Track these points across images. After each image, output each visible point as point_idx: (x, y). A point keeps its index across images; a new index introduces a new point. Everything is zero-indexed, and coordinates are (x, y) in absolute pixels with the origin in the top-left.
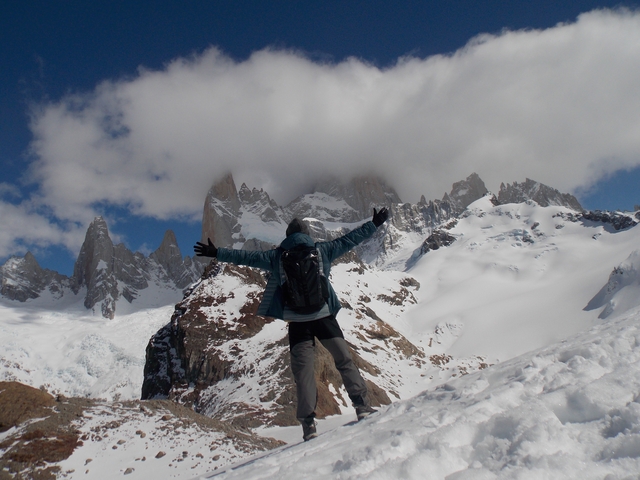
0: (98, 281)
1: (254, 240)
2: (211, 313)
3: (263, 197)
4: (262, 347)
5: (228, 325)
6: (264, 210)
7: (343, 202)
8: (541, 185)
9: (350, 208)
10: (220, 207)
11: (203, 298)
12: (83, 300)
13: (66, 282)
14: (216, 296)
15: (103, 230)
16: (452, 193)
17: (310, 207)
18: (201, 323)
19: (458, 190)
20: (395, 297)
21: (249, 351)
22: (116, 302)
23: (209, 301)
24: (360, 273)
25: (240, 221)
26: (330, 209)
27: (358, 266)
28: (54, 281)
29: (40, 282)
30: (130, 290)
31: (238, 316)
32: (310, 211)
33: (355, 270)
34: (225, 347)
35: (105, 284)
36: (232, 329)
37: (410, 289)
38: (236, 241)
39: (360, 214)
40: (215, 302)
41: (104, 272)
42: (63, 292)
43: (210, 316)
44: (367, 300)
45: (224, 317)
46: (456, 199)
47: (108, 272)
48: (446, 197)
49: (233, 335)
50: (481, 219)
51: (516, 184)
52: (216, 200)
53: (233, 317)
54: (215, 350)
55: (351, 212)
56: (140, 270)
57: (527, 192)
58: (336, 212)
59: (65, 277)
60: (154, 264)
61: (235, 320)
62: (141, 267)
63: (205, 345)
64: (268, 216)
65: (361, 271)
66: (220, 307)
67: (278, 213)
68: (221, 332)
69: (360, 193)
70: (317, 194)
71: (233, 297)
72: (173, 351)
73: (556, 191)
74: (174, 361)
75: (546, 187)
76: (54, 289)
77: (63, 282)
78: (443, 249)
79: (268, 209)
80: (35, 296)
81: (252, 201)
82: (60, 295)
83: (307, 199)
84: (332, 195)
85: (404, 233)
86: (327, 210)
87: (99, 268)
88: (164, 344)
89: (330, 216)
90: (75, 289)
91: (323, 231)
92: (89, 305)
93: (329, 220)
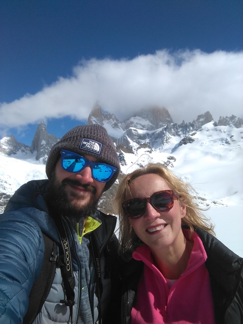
0: (41, 149)
3: (113, 117)
6: (113, 123)
7: (148, 121)
8: (239, 118)
9: (151, 124)
10: (95, 121)
12: (35, 156)
13: (28, 149)
16: (197, 120)
17: (133, 123)
19: (200, 119)
26: (142, 124)
28: (23, 148)
29: (17, 148)
32: (133, 125)
33: (148, 151)
35: (44, 150)
37: (171, 161)
39: (155, 127)
42: (27, 153)
46: (199, 122)
47: (46, 145)
48: (194, 122)
50: (207, 132)
51: (227, 117)
52: (93, 117)
55: (151, 126)
57: (232, 121)
58: (144, 125)
59: (28, 146)
64: (115, 126)
65: (150, 152)
67: (119, 125)
69: (156, 118)
70: (137, 117)
75: (241, 119)
76: (23, 151)
78: (189, 145)
79: (115, 123)
80: (15, 153)
81: (108, 119)
82: (25, 154)
83: (132, 119)
84: (144, 118)
85: (173, 137)
86: (140, 124)
87: (42, 143)
90: (32, 152)
91: (138, 134)
92: (37, 159)
93: (141, 129)
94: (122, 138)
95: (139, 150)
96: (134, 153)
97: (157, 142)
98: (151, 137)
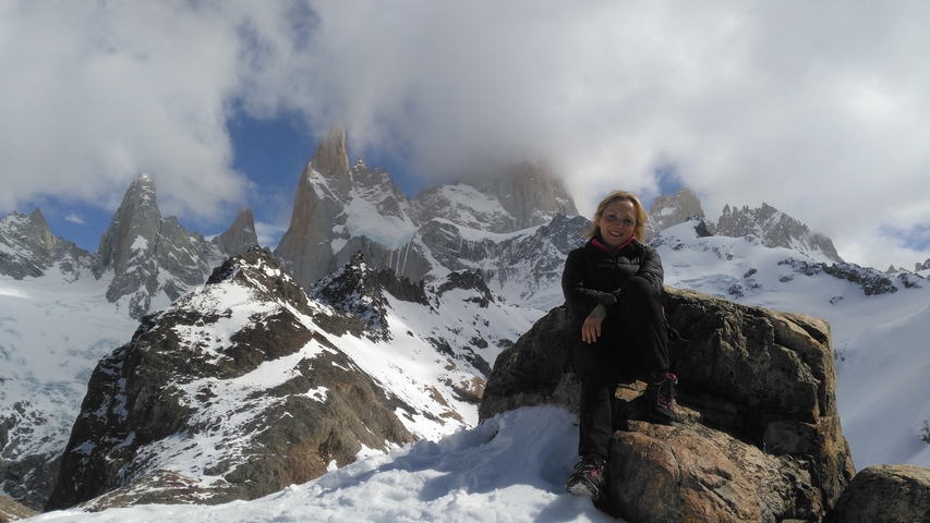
0: (130, 265)
1: (363, 239)
2: (188, 335)
3: (384, 181)
4: (245, 394)
5: (208, 356)
6: (383, 198)
7: (496, 202)
8: (783, 216)
9: (504, 212)
10: (321, 186)
11: (184, 312)
12: (106, 289)
13: (86, 261)
14: (204, 312)
15: (149, 194)
16: (653, 211)
17: (448, 203)
18: (168, 348)
19: (662, 207)
21: (225, 397)
22: (153, 299)
23: (192, 318)
24: (482, 306)
25: (347, 209)
26: (477, 210)
27: (481, 295)
28: (68, 256)
29: (47, 255)
30: (177, 283)
31: (226, 344)
32: (448, 209)
33: (476, 300)
34: (192, 388)
35: (139, 270)
36: (212, 362)
38: (337, 236)
39: (518, 223)
40: (201, 320)
41: (142, 253)
42: (78, 274)
43: (186, 339)
44: (482, 344)
45: (206, 343)
46: (657, 220)
47: (148, 254)
49: (211, 371)
50: (676, 253)
51: (746, 209)
52: (317, 174)
53: (219, 345)
54: (176, 389)
55: (504, 218)
56: (195, 258)
57: (761, 223)
58: (484, 214)
59: (84, 253)
60: (218, 252)
61: (220, 350)
62: (198, 253)
63: (164, 379)
64: (387, 208)
65: (483, 303)
66: (207, 328)
67: (403, 205)
68: (194, 364)
69: (522, 194)
70: (461, 186)
71: (229, 317)
72: (122, 383)
73: (805, 227)
74: (119, 397)
75: (790, 219)
76: (67, 267)
77: (81, 259)
79: (389, 198)
80: (38, 274)
81: (368, 184)
82: (73, 277)
83: (446, 192)
84: (483, 191)
86: (472, 211)
87: (134, 247)
88: (117, 370)
89: (474, 220)
90: (97, 271)
91: (458, 239)
92: (112, 296)
93: (472, 225)
94: (404, 249)
95: (447, 294)
96: (425, 302)
97: (514, 271)
98: (498, 253)
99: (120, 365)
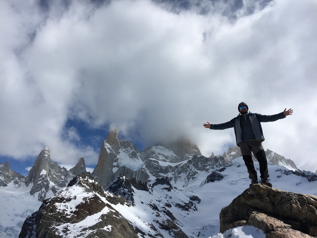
0: (39, 181)
1: (124, 167)
2: (60, 206)
3: (131, 146)
4: (80, 229)
5: (67, 215)
6: (131, 152)
7: (172, 152)
8: (275, 154)
9: (175, 155)
10: (109, 148)
11: (59, 198)
12: (30, 190)
13: (23, 180)
14: (66, 198)
15: (47, 154)
16: (228, 153)
17: (155, 153)
18: (53, 212)
19: (231, 152)
20: (185, 206)
21: (73, 231)
22: (47, 193)
23: (62, 200)
24: (169, 191)
25: (118, 157)
26: (165, 155)
27: (168, 187)
28: (17, 178)
29: (9, 178)
30: (56, 187)
31: (74, 210)
32: (155, 155)
33: (166, 189)
34: (61, 228)
35: (42, 182)
36: (68, 217)
37: (194, 202)
38: (115, 166)
39: (180, 159)
40: (65, 201)
41: (44, 176)
42: (20, 185)
43: (59, 208)
44: (169, 206)
45: (67, 209)
46: (230, 156)
47: (46, 176)
48: (224, 154)
49: (68, 221)
50: (238, 168)
52: (107, 144)
53: (71, 210)
54: (55, 228)
55: (175, 157)
56: (63, 177)
58: (168, 156)
59: (23, 177)
60: (71, 174)
61: (71, 212)
62: (64, 175)
63: (50, 224)
64: (132, 156)
65: (169, 190)
66: (67, 204)
67: (138, 154)
68: (62, 218)
69: (181, 148)
70: (159, 146)
71: (75, 199)
72: (35, 226)
73: (283, 157)
74: (33, 232)
75: (278, 154)
76: (16, 183)
77: (21, 179)
78: (216, 183)
79: (133, 152)
80: (5, 185)
81: (126, 147)
82: (18, 186)
83: (154, 149)
84: (167, 148)
85: (199, 171)
86: (163, 155)
87: (41, 174)
88: (33, 221)
89: (164, 159)
90: (27, 184)
91: (159, 166)
92: (32, 193)
93: (163, 160)
94: (139, 170)
95: (155, 187)
96: (148, 191)
97: (180, 177)
98: (173, 171)
99: (34, 219)
